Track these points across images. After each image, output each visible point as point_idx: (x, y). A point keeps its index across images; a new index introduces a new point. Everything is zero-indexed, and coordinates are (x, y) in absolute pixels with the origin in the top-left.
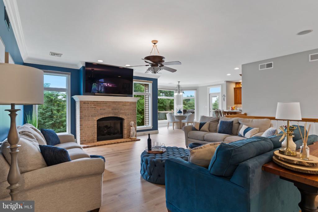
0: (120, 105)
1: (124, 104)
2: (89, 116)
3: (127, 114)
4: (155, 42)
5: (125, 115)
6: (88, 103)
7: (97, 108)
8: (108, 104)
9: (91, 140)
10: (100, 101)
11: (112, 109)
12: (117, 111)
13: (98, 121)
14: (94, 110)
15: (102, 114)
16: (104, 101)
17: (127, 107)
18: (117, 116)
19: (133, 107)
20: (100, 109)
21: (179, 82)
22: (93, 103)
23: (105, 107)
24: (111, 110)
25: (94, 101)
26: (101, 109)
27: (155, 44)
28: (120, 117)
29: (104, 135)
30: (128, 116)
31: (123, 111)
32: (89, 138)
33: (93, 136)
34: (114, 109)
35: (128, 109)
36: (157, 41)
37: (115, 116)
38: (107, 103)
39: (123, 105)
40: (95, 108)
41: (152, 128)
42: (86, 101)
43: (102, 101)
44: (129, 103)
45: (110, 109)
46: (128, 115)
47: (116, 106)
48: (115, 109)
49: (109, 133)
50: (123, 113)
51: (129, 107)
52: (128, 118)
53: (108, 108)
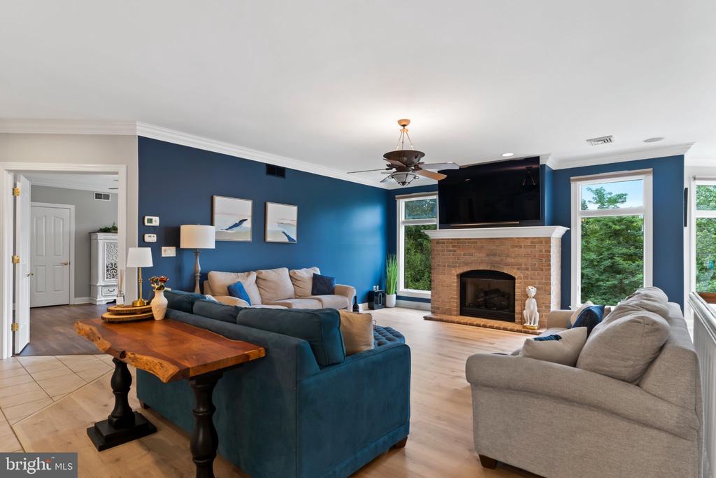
0: (504, 245)
1: (516, 243)
2: (445, 266)
3: (523, 266)
5: (518, 269)
6: (444, 243)
7: (458, 252)
8: (479, 244)
9: (447, 310)
10: (463, 239)
11: (488, 255)
12: (497, 259)
13: (463, 276)
14: (453, 255)
15: (466, 264)
16: (470, 239)
17: (523, 251)
18: (496, 270)
19: (541, 251)
20: (462, 253)
22: (451, 243)
23: (472, 251)
24: (484, 255)
25: (452, 239)
26: (464, 255)
27: (404, 126)
28: (505, 272)
29: (478, 306)
30: (526, 272)
31: (513, 261)
32: (445, 305)
33: (450, 302)
34: (492, 254)
35: (527, 256)
36: (408, 121)
37: (492, 269)
38: (476, 243)
39: (513, 246)
40: (455, 251)
42: (439, 239)
43: (466, 239)
44: (529, 241)
45: (482, 255)
46: (527, 269)
47: (495, 247)
48: (495, 255)
49: (487, 305)
50: (512, 265)
51: (529, 250)
52: (526, 277)
53: (480, 253)
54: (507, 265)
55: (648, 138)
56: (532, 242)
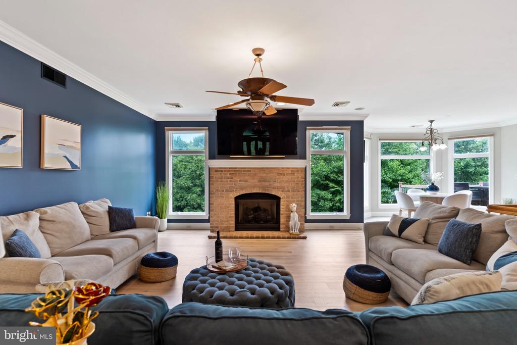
0: (273, 173)
1: (281, 171)
2: (223, 191)
3: (286, 189)
4: (258, 53)
5: (282, 191)
6: (222, 171)
7: (235, 178)
8: (252, 172)
9: (226, 227)
10: (239, 168)
11: (259, 181)
12: (267, 184)
13: (237, 198)
14: (231, 181)
15: (242, 189)
16: (245, 168)
17: (286, 178)
18: (266, 192)
19: (298, 177)
20: (239, 180)
21: (431, 122)
22: (229, 171)
23: (247, 178)
24: (257, 181)
25: (229, 168)
26: (240, 181)
27: (258, 55)
28: (273, 193)
29: (249, 222)
30: (288, 193)
31: (278, 185)
32: (223, 224)
33: (228, 221)
34: (262, 180)
35: (288, 181)
36: (263, 50)
37: (264, 192)
38: (250, 171)
39: (279, 174)
40: (232, 178)
41: (349, 218)
42: (218, 168)
43: (242, 168)
44: (290, 170)
45: (255, 181)
46: (289, 191)
47: (265, 175)
48: (265, 181)
49: (257, 220)
50: (278, 188)
51: (289, 177)
52: (288, 197)
53: (253, 179)
54: (274, 188)
55: (358, 107)
56: (292, 171)
